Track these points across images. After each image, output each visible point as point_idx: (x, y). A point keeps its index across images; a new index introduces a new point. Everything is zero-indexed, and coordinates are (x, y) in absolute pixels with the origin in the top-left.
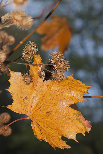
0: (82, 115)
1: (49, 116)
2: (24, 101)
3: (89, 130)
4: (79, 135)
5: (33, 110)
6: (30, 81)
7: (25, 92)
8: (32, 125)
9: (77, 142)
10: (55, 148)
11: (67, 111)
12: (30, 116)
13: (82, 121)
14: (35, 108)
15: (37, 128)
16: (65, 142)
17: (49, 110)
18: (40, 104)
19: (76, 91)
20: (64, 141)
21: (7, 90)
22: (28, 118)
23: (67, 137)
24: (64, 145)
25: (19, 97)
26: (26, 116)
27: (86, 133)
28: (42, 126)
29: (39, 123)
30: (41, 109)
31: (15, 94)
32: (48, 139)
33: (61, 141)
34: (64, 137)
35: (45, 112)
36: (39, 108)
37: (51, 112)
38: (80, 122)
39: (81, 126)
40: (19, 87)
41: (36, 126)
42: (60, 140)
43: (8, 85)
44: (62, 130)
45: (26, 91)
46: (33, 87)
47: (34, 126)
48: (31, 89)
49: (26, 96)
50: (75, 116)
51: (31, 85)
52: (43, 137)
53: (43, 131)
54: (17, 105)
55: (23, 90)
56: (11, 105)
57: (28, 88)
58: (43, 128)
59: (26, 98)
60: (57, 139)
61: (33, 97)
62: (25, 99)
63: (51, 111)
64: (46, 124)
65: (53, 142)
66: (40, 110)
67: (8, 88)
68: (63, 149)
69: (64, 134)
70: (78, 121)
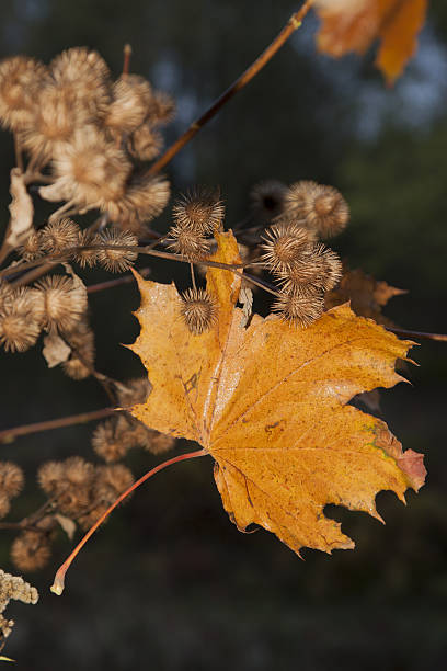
0: (392, 435)
1: (276, 438)
2: (187, 392)
3: (418, 483)
4: (384, 498)
5: (220, 422)
6: (203, 319)
7: (191, 358)
8: (218, 478)
9: (381, 520)
10: (300, 551)
11: (340, 416)
12: (208, 448)
13: (395, 453)
14: (224, 418)
15: (235, 485)
16: (335, 526)
17: (276, 418)
18: (244, 401)
19: (368, 351)
20: (332, 522)
21: (130, 347)
22: (202, 453)
23: (345, 503)
24: (331, 538)
25: (172, 376)
26: (196, 446)
27: (410, 492)
28: (251, 475)
29: (244, 467)
30: (246, 416)
31: (159, 362)
32: (274, 521)
33: (323, 521)
34: (332, 505)
35: (262, 426)
36: (238, 413)
37: (282, 425)
38: (387, 455)
39: (390, 467)
40: (170, 336)
41: (230, 481)
42: (318, 517)
43: (135, 330)
44: (326, 480)
45: (193, 353)
46: (218, 344)
47: (223, 480)
48: (211, 349)
49: (195, 375)
50: (368, 434)
51: (208, 334)
52: (257, 516)
53: (257, 493)
54: (166, 405)
55: (182, 349)
56: (145, 406)
57: (199, 343)
58: (258, 481)
59: (194, 380)
60: (306, 514)
61: (218, 380)
62: (189, 386)
63: (285, 421)
64: (268, 466)
65: (294, 529)
66: (244, 421)
67: (133, 342)
68: (329, 553)
69: (332, 493)
70: (380, 451)
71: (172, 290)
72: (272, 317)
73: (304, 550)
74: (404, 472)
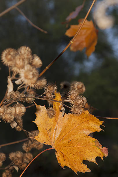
0: (100, 144)
1: (71, 144)
2: (48, 133)
3: (106, 155)
4: (98, 159)
5: (57, 140)
6: (52, 114)
7: (49, 124)
8: (56, 154)
9: (97, 164)
10: (77, 173)
11: (87, 138)
12: (54, 147)
13: (100, 148)
14: (58, 139)
15: (61, 156)
16: (86, 166)
17: (71, 139)
18: (62, 135)
19: (93, 123)
20: (85, 165)
21: (34, 122)
22: (53, 148)
23: (88, 160)
24: (85, 169)
25: (44, 128)
26: (51, 147)
27: (104, 157)
28: (65, 153)
29: (63, 152)
30: (63, 139)
31: (41, 125)
32: (70, 165)
33: (83, 165)
34: (85, 160)
35: (67, 141)
36: (61, 138)
37: (72, 141)
38: (98, 148)
39: (99, 151)
40: (44, 119)
41: (59, 155)
42: (81, 164)
43: (35, 117)
44: (83, 154)
45: (50, 123)
46: (56, 121)
47: (58, 155)
48: (54, 122)
49: (50, 129)
50: (94, 143)
51: (54, 118)
52: (66, 164)
53: (66, 158)
54: (43, 136)
55: (47, 122)
56: (38, 136)
57: (51, 121)
58: (66, 155)
59: (50, 130)
60: (78, 163)
61: (56, 130)
62: (49, 131)
63: (73, 140)
64: (69, 151)
65: (75, 167)
66: (63, 140)
67: (34, 120)
68: (84, 173)
69: (85, 157)
70: (97, 147)
71: (44, 107)
72: (69, 114)
73: (78, 172)
74: (103, 152)
